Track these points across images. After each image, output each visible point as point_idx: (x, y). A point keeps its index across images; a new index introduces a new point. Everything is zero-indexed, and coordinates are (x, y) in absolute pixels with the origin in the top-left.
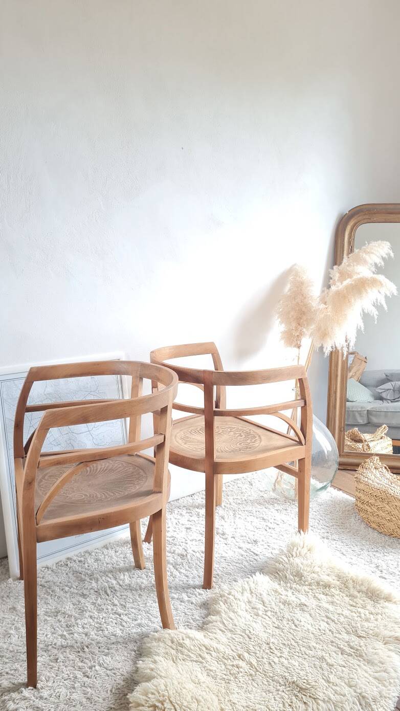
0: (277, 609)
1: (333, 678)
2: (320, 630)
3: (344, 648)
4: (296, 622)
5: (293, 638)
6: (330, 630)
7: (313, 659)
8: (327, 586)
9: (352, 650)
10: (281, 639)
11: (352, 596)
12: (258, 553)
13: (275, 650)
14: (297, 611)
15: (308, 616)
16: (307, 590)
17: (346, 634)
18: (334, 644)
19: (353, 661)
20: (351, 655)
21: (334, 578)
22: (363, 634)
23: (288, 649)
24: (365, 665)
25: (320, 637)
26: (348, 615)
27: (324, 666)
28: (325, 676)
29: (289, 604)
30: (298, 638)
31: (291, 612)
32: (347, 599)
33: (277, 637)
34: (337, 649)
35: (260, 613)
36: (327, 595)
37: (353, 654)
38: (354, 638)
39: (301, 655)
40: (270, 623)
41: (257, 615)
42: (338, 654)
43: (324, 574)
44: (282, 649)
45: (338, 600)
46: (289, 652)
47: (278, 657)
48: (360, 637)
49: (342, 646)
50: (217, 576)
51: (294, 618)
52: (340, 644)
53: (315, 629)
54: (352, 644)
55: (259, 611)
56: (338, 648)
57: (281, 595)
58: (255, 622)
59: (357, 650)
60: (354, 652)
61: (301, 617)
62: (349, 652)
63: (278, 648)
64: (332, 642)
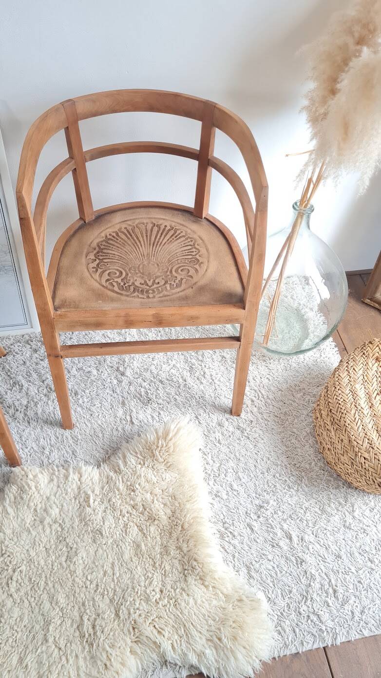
0: (68, 524)
1: (30, 659)
2: (87, 579)
3: (86, 621)
4: (72, 553)
5: (48, 576)
6: (97, 585)
7: (40, 618)
8: (152, 519)
9: (91, 631)
10: (35, 569)
11: (165, 550)
12: (136, 422)
13: (14, 583)
14: (88, 538)
15: (92, 552)
16: (124, 511)
17: (108, 601)
18: (82, 610)
19: (77, 647)
20: (82, 636)
21: (169, 512)
22: (123, 614)
23: (29, 588)
24: (85, 658)
25: (78, 591)
26: (137, 576)
27: (40, 637)
28: (26, 652)
29: (86, 524)
30: (52, 579)
31: (79, 537)
32: (158, 549)
33: (32, 566)
34: (78, 618)
35: (48, 520)
36: (141, 530)
37: (87, 635)
38: (109, 614)
39: (33, 604)
40: (45, 540)
41: (42, 522)
42: (72, 626)
43: (161, 500)
44: (22, 584)
45: (146, 545)
46: (26, 594)
47: (8, 594)
48: (117, 615)
49: (85, 618)
50: (60, 438)
51: (75, 546)
52: (88, 611)
53: (84, 574)
54: (98, 622)
55: (48, 518)
56: (81, 617)
57: (89, 506)
58: (30, 531)
59: (95, 633)
60: (90, 635)
61: (83, 550)
62: (85, 629)
63: (20, 581)
64: (83, 604)
